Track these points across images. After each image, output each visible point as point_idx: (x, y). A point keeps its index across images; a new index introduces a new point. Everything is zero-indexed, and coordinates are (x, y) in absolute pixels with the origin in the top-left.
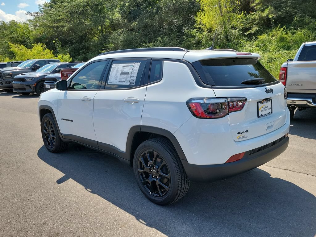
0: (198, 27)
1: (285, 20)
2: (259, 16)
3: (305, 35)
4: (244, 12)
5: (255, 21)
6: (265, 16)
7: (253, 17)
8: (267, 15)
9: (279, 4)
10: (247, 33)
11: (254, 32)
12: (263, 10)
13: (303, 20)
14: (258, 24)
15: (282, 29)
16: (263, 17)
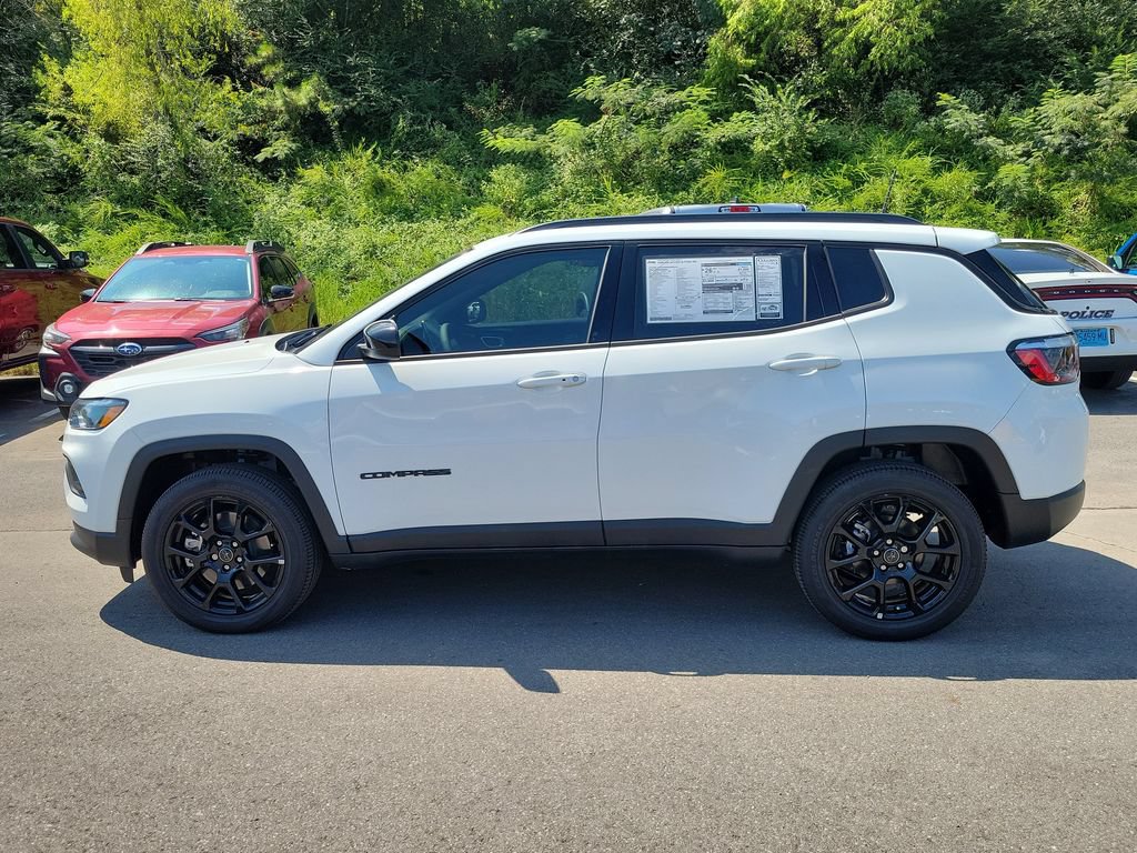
0: (51, 112)
1: (366, 124)
2: (286, 103)
3: (439, 177)
4: (233, 81)
5: (274, 118)
6: (305, 107)
7: (263, 103)
8: (313, 103)
9: (340, 73)
10: (260, 157)
11: (286, 154)
12: (293, 84)
13: (422, 131)
14: (286, 127)
15: (369, 152)
16: (297, 108)
